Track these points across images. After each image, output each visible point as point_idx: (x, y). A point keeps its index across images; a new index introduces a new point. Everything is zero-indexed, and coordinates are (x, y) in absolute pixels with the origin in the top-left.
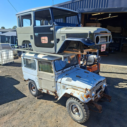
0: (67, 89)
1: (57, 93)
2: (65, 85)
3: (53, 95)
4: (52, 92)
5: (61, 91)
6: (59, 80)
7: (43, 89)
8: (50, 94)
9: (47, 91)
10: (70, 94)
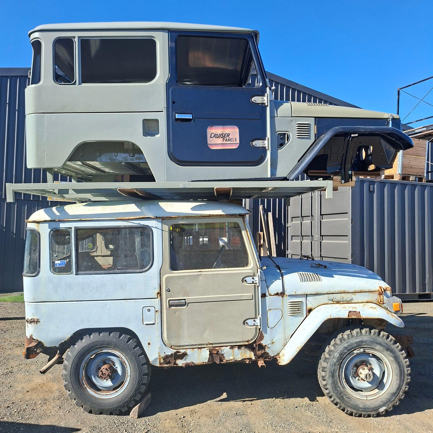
0: (310, 311)
1: (264, 343)
2: (303, 299)
3: (243, 362)
4: (240, 347)
5: (284, 329)
6: (276, 286)
7: (188, 350)
8: (228, 361)
9: (209, 353)
10: (348, 316)
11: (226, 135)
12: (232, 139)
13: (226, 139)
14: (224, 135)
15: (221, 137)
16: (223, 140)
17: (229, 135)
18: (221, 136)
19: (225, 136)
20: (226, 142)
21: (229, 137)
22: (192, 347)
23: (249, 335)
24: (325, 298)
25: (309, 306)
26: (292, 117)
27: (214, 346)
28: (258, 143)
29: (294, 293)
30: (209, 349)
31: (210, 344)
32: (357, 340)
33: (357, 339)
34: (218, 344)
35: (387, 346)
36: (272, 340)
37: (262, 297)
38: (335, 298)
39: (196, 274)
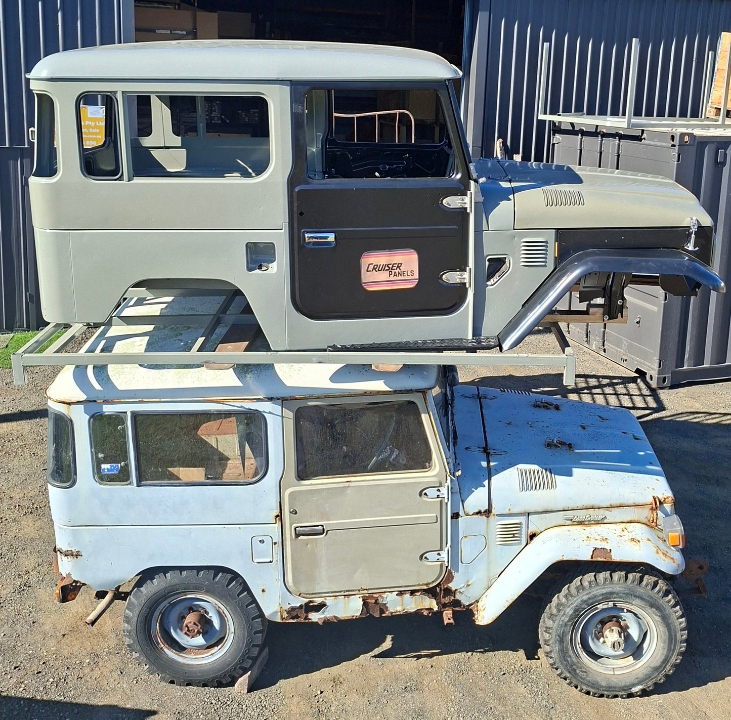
0: (532, 536)
1: (452, 586)
2: (522, 519)
3: (418, 613)
4: (413, 593)
5: (489, 564)
6: (477, 499)
7: (327, 598)
8: (394, 614)
9: (362, 603)
10: (592, 558)
11: (394, 265)
12: (406, 273)
13: (395, 272)
14: (391, 266)
15: (386, 270)
16: (390, 275)
17: (400, 265)
18: (387, 268)
19: (393, 268)
20: (395, 278)
21: (400, 269)
22: (335, 594)
23: (429, 575)
24: (559, 518)
25: (532, 529)
26: (514, 229)
27: (370, 592)
28: (451, 277)
29: (507, 512)
30: (362, 597)
31: (364, 590)
32: (604, 591)
33: (603, 588)
34: (377, 589)
35: (651, 600)
36: (468, 581)
37: (452, 518)
38: (576, 517)
39: (342, 485)
